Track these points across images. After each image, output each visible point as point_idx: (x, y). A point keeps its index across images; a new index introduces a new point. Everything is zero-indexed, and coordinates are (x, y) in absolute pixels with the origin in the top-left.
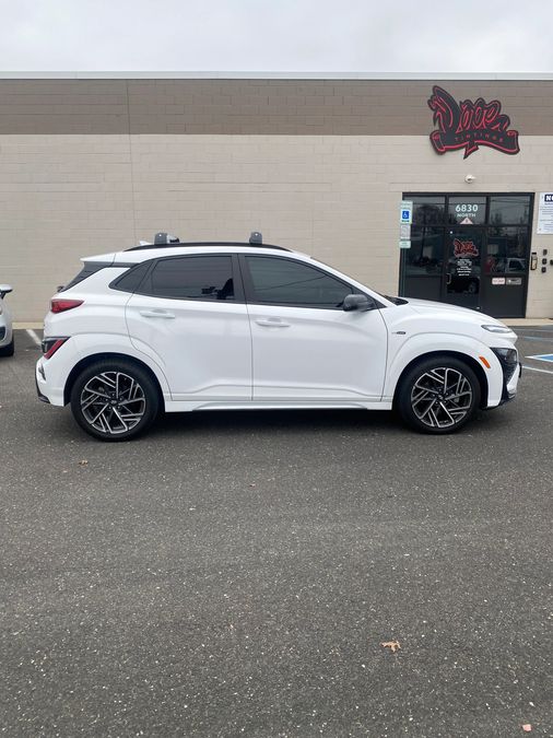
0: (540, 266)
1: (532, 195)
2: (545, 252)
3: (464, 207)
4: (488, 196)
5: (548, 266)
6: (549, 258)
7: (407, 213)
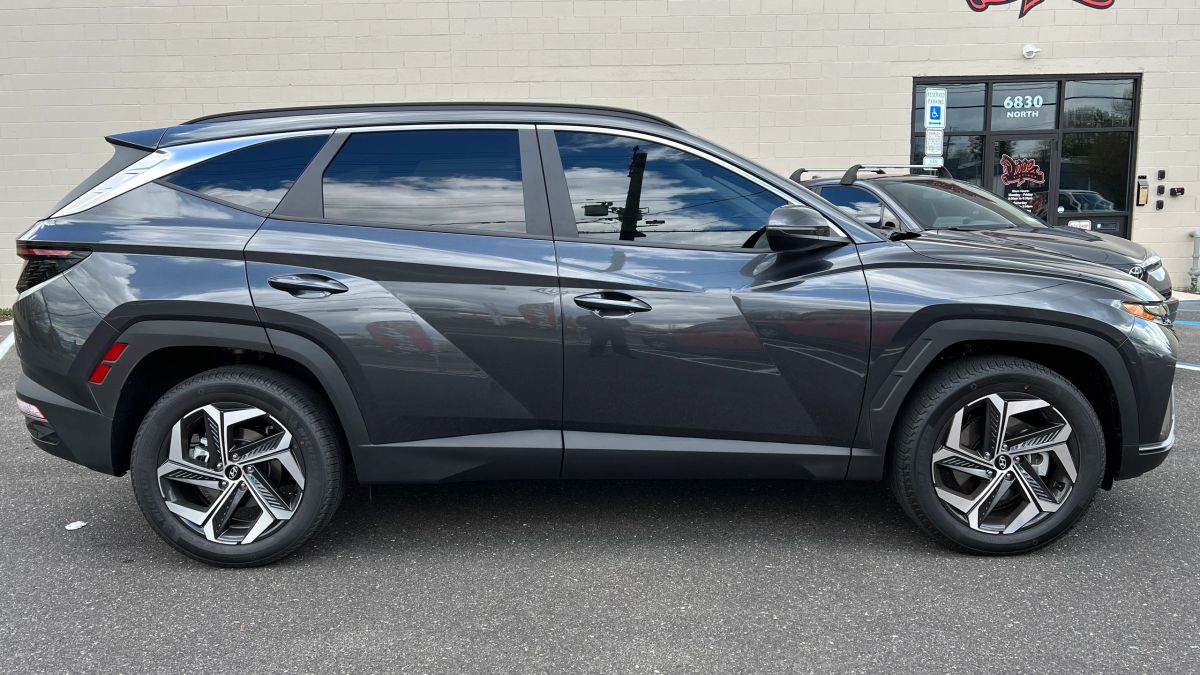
0: (1154, 198)
1: (1137, 79)
2: (1162, 175)
3: (1019, 100)
4: (1060, 80)
5: (1165, 198)
6: (1168, 184)
7: (938, 109)
